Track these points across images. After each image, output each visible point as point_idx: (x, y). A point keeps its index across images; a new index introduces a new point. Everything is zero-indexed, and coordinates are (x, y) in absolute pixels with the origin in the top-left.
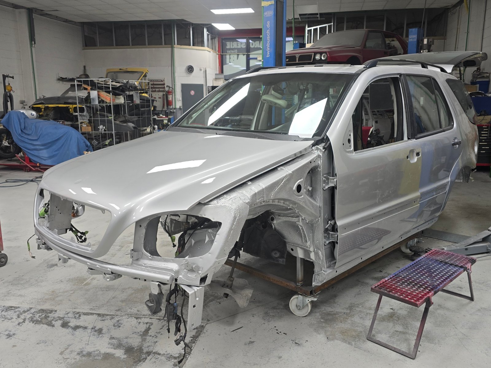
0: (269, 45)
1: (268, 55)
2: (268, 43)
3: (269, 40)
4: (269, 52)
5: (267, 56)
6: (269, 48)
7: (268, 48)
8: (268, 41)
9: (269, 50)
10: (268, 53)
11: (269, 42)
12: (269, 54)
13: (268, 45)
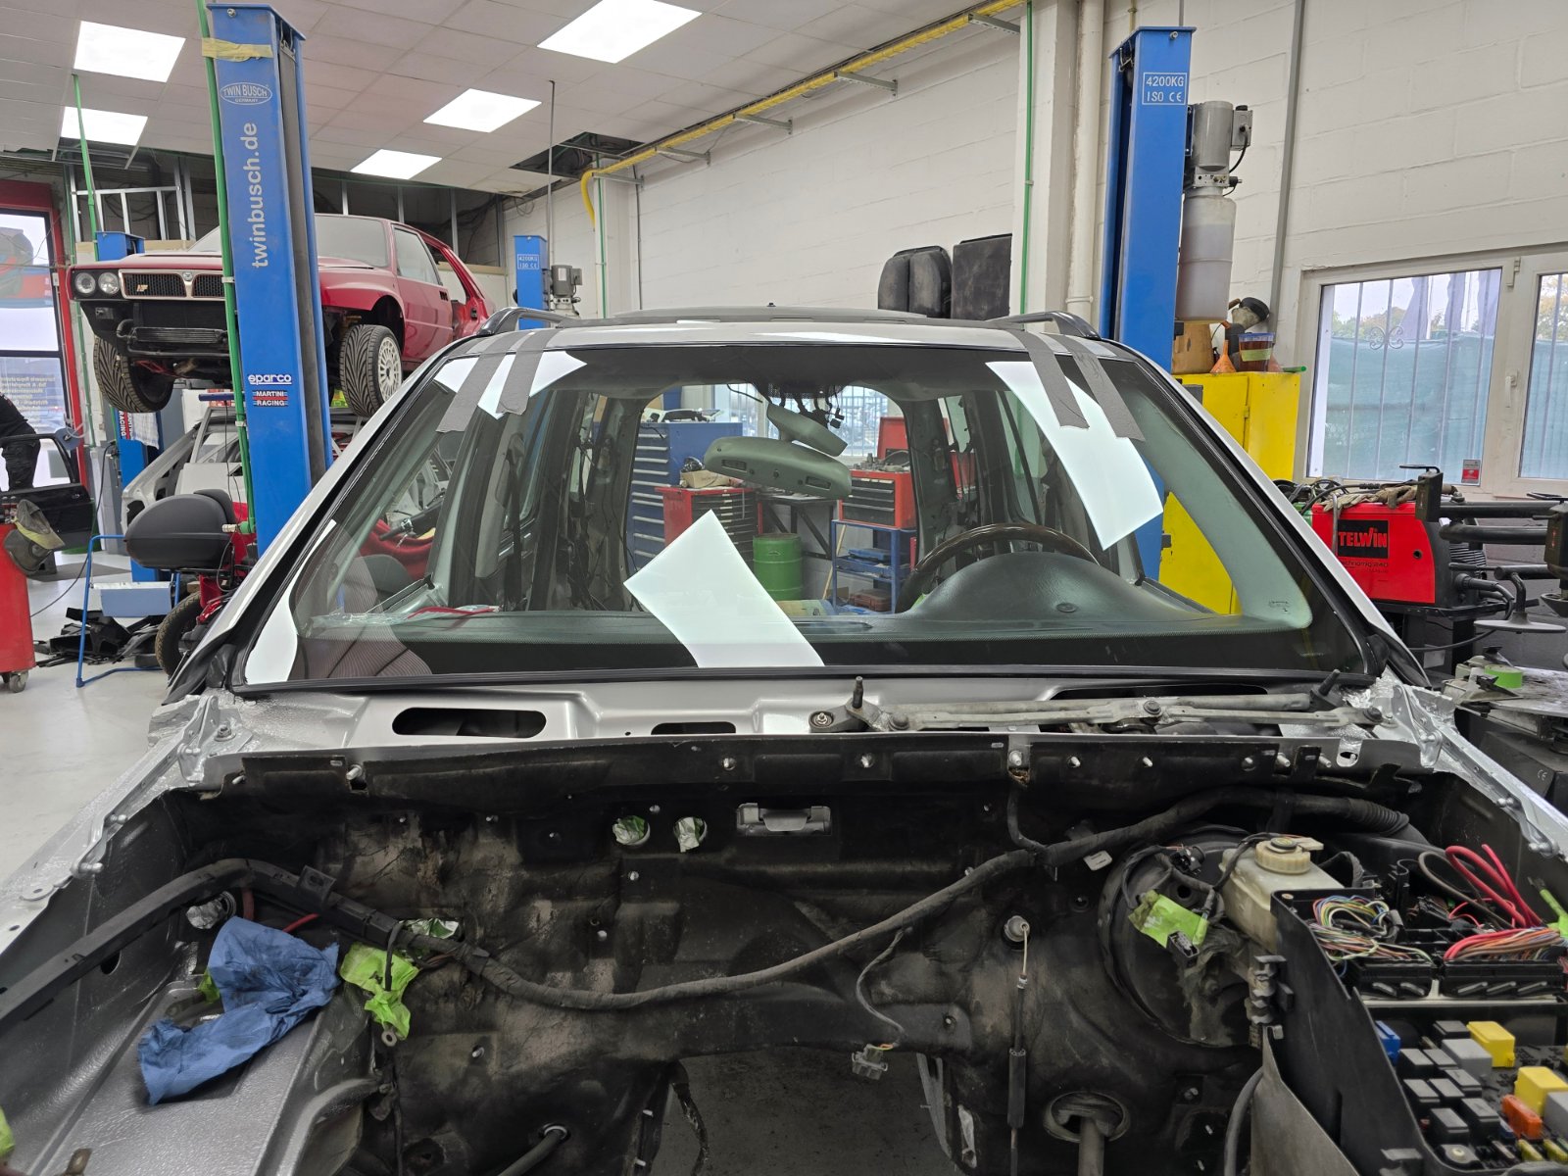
0: (262, 219)
1: (261, 261)
2: (254, 213)
3: (260, 199)
4: (264, 248)
5: (257, 264)
6: (263, 233)
7: (256, 233)
8: (257, 203)
9: (264, 239)
10: (257, 251)
11: (261, 205)
12: (265, 255)
13: (254, 219)
